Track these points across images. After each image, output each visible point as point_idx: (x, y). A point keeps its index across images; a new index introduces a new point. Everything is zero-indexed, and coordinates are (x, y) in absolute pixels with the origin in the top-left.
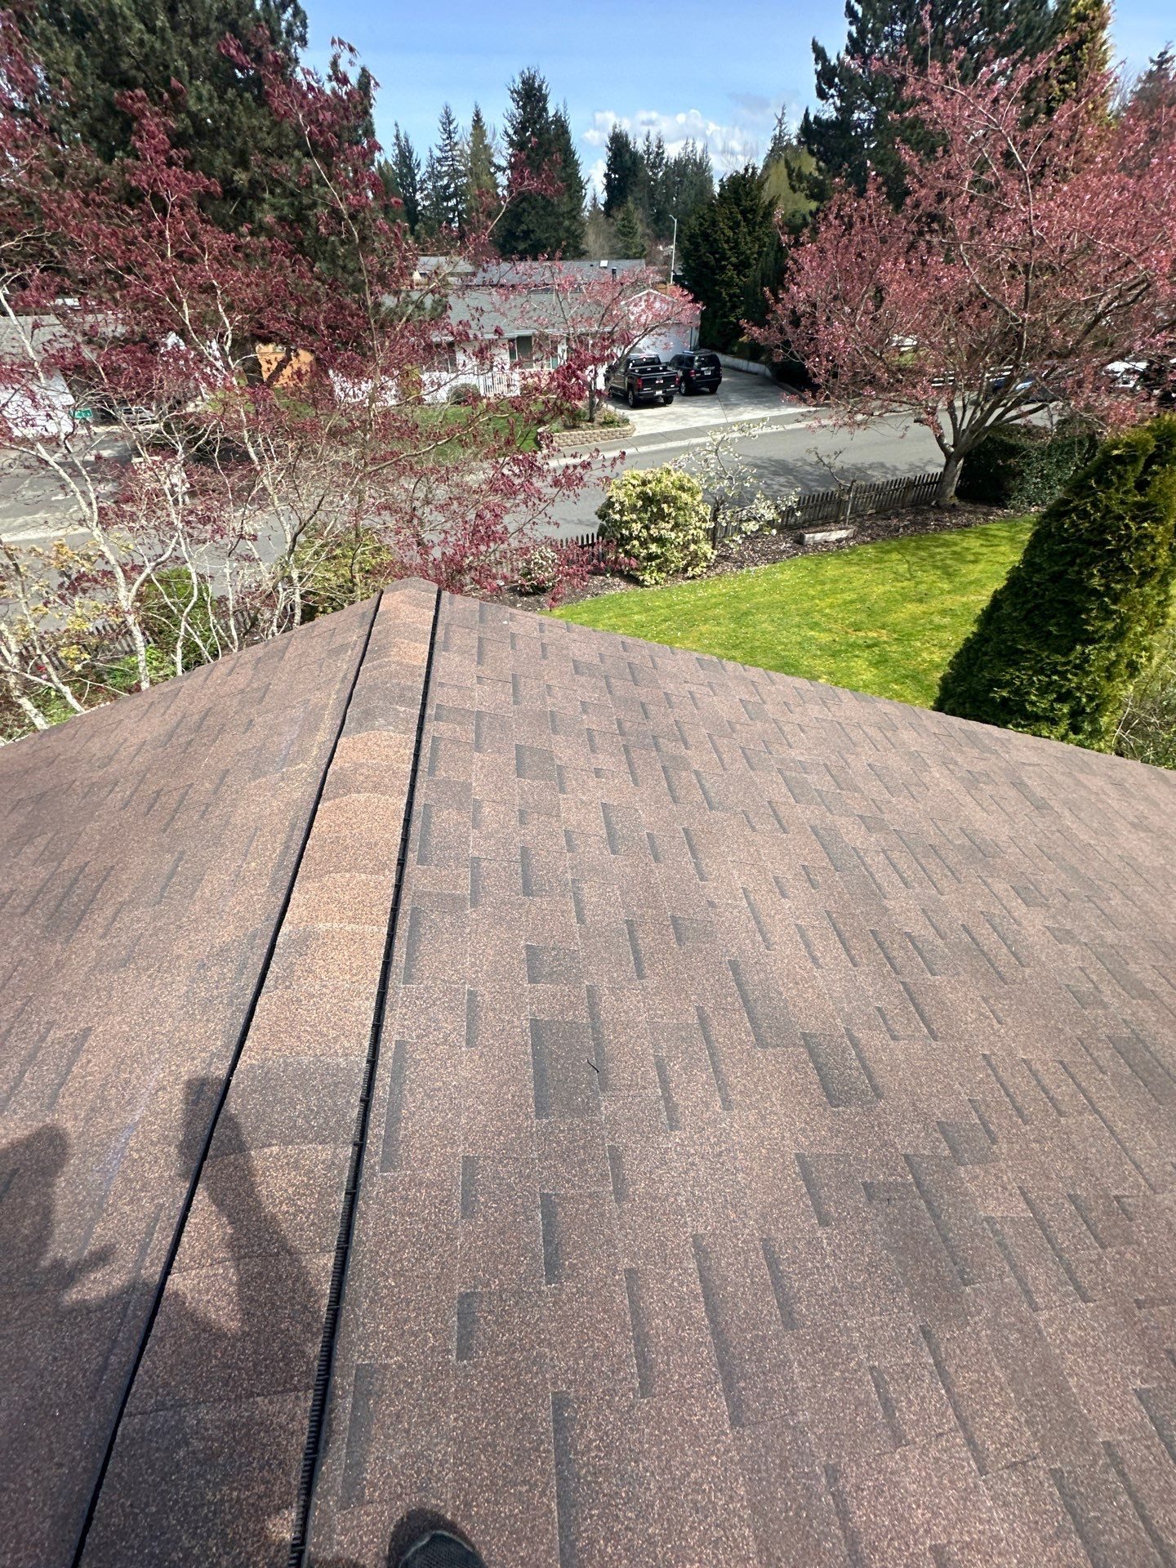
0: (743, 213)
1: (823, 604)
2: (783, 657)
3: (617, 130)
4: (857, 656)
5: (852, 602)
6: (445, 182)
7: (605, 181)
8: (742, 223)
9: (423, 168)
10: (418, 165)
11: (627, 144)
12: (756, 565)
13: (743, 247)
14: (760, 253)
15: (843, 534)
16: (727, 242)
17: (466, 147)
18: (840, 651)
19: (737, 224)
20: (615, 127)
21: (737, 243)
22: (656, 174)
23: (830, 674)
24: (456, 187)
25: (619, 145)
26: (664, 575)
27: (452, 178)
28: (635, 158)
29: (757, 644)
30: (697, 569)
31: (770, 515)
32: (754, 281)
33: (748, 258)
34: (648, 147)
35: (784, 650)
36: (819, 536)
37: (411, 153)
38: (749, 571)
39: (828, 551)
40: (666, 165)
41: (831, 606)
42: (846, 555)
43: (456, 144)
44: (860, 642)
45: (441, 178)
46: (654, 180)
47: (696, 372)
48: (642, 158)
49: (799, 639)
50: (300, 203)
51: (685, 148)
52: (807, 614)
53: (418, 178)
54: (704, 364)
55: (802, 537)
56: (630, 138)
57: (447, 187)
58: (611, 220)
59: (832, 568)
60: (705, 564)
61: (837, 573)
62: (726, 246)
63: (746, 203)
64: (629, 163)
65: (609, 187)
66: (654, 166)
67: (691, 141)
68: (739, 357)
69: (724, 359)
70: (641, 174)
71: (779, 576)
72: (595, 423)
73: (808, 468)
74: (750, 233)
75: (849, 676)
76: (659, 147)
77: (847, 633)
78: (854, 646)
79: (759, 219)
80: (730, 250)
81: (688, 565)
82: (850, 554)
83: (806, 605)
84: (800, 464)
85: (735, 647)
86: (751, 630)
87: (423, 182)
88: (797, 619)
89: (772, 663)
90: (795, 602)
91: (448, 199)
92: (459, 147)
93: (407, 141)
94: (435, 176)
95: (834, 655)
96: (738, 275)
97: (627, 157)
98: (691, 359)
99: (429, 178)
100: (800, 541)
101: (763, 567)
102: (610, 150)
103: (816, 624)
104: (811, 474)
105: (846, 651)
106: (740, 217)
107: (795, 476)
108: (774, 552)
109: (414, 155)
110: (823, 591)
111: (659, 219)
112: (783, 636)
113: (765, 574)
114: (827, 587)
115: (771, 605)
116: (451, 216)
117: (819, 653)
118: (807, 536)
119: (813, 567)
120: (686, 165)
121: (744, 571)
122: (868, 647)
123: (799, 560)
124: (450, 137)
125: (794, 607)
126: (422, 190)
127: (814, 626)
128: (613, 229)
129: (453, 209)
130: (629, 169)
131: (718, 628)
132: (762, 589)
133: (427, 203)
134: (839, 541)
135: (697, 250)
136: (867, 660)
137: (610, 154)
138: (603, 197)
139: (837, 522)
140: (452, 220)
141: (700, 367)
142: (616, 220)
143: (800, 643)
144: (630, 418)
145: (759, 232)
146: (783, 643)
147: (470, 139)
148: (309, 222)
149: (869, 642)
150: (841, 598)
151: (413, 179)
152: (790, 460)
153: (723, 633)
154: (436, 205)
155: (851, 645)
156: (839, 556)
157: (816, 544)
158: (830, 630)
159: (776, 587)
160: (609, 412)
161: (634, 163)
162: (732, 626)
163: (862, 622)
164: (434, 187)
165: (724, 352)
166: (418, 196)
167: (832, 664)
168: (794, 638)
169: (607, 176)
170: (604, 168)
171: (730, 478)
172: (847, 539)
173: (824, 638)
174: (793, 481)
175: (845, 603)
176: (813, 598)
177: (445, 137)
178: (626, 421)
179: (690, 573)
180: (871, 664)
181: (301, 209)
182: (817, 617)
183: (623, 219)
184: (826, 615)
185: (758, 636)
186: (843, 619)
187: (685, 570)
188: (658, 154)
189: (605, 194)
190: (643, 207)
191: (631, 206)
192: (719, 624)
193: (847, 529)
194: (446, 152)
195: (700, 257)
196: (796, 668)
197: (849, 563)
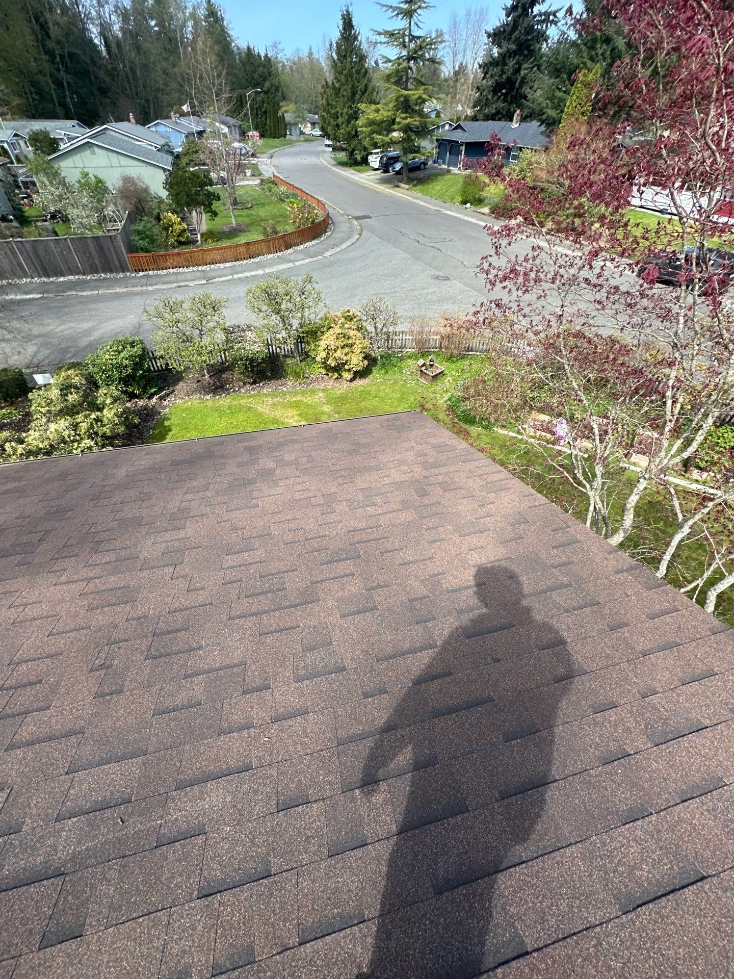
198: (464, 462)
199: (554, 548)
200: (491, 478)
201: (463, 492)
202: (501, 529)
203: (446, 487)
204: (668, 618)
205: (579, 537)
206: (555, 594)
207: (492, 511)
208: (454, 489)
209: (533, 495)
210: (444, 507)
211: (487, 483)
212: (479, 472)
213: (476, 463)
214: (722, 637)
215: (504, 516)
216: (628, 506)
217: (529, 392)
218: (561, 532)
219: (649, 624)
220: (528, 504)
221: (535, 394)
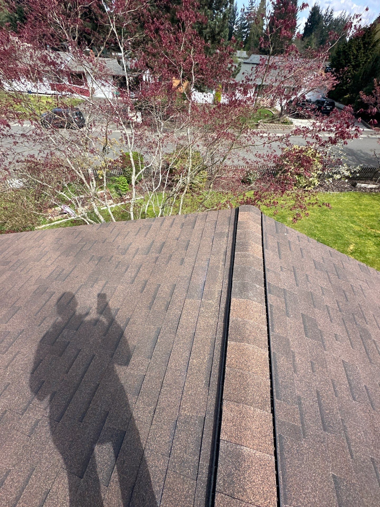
0: (364, 44)
1: (359, 214)
2: (337, 232)
3: (316, 5)
4: (369, 239)
5: (372, 216)
6: (246, 22)
7: (305, 25)
8: (362, 48)
9: (239, 16)
10: (238, 14)
11: (318, 11)
12: (333, 191)
13: (359, 58)
14: (365, 62)
15: (374, 186)
16: (353, 56)
17: (257, 9)
18: (363, 235)
19: (360, 48)
20: (316, 4)
21: (357, 56)
22: (326, 24)
23: (356, 244)
24: (248, 24)
25: (315, 11)
26: (296, 188)
27: (248, 21)
28: (320, 17)
29: (328, 224)
30: (309, 188)
31: (347, 174)
32: (360, 73)
33: (360, 63)
34: (327, 13)
35: (339, 229)
36: (363, 185)
37: (236, 10)
38: (330, 193)
39: (365, 192)
40: (332, 21)
41: (363, 216)
42: (373, 195)
43: (253, 7)
44: (373, 234)
45: (244, 20)
46: (325, 27)
47: (324, 107)
48: (323, 17)
49: (346, 226)
50: (202, 27)
51: (341, 14)
52: (352, 217)
53: (236, 20)
54: (328, 105)
55: (356, 184)
56: (321, 9)
57: (246, 24)
58: (303, 42)
59: (366, 200)
60: (313, 187)
61: (368, 202)
62: (352, 57)
63: (367, 40)
64: (317, 19)
65: (306, 29)
66: (327, 21)
67: (344, 11)
68: (342, 103)
69: (337, 104)
70: (321, 24)
71: (342, 198)
72: (280, 122)
73: (362, 155)
74: (364, 53)
75: (364, 247)
76: (331, 13)
77: (367, 228)
78: (369, 235)
79: (370, 47)
80: (353, 59)
81: (306, 186)
82: (375, 195)
83: (352, 213)
84: (359, 152)
85: (319, 223)
86: (326, 217)
87: (238, 21)
88: (347, 217)
89: (332, 233)
90: (347, 210)
91: (244, 28)
92: (254, 8)
93: (236, 5)
94: (242, 19)
95: (360, 236)
96: (353, 70)
97: (317, 16)
98: (323, 102)
99: (240, 20)
100: (354, 185)
101: (336, 193)
102: (311, 13)
103: (355, 222)
104: (363, 157)
105: (365, 236)
106: (362, 45)
107: (356, 157)
108: (342, 187)
109: (237, 11)
110: (360, 208)
111: (322, 42)
112: (340, 223)
113: (337, 196)
114: (363, 207)
115: (337, 209)
116: (244, 35)
117: (353, 234)
118: (358, 184)
119: (358, 197)
120: (339, 21)
121: (328, 193)
122: (375, 237)
123: (352, 193)
124: (252, 4)
125: (346, 212)
126: (236, 24)
127: (353, 222)
128: (303, 46)
129: (245, 33)
130: (316, 21)
131: (313, 214)
132: (334, 202)
133: (236, 29)
134: (371, 189)
135: (339, 58)
136: (373, 242)
137: (310, 15)
138: (302, 32)
139: (371, 180)
140: (244, 37)
141: (326, 106)
142: (305, 42)
143: (346, 228)
144: (293, 122)
145: (368, 53)
146: (339, 226)
147: (259, 5)
148: (203, 34)
149: (376, 235)
150: (367, 213)
151: (234, 20)
152: (355, 150)
153: (315, 216)
154: (239, 30)
155: (368, 234)
156: (370, 195)
157: (361, 188)
158: (360, 226)
159: (340, 202)
160: (287, 119)
161: (319, 19)
162: (319, 214)
163: (375, 225)
164: (241, 23)
165: (337, 101)
166: (235, 27)
167: (358, 240)
168: (344, 225)
169: (306, 24)
170: (306, 21)
171: (334, 155)
172: (375, 188)
173: (357, 228)
174: (355, 159)
175: (369, 216)
176: (355, 210)
177: (250, 4)
178: (292, 123)
179: (306, 189)
180: (375, 244)
181: (202, 29)
182: (355, 219)
183: (308, 42)
184: (360, 219)
185: (329, 221)
186: (367, 222)
187: (305, 187)
188: (330, 16)
189: (303, 31)
190: (317, 37)
191: (313, 37)
192: (314, 212)
193: (376, 184)
194: (249, 10)
195: (339, 61)
196: (342, 237)
197: (374, 199)
198: (18, 240)
199: (75, 238)
200: (35, 237)
201: (27, 249)
202: (53, 247)
203: (17, 254)
204: (115, 230)
205: (81, 230)
206: (83, 249)
207: (46, 245)
208: (22, 251)
209: (57, 230)
210: (22, 259)
211: (35, 239)
212: (29, 238)
213: (25, 236)
214: (128, 224)
215: (51, 243)
216: (97, 214)
217: (36, 201)
218: (75, 233)
219: (112, 234)
220: (58, 234)
221: (40, 200)
